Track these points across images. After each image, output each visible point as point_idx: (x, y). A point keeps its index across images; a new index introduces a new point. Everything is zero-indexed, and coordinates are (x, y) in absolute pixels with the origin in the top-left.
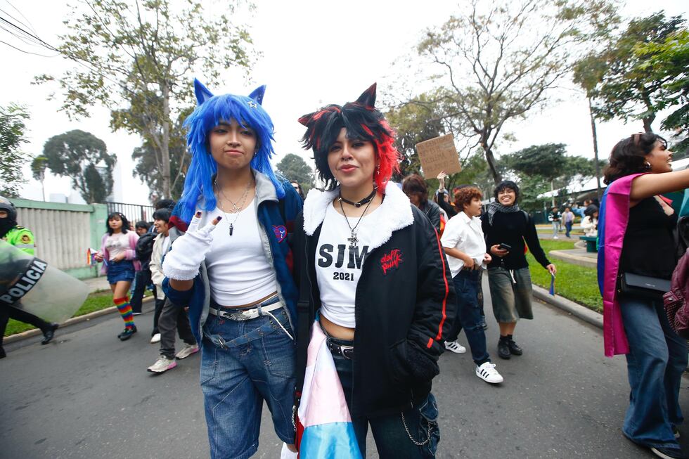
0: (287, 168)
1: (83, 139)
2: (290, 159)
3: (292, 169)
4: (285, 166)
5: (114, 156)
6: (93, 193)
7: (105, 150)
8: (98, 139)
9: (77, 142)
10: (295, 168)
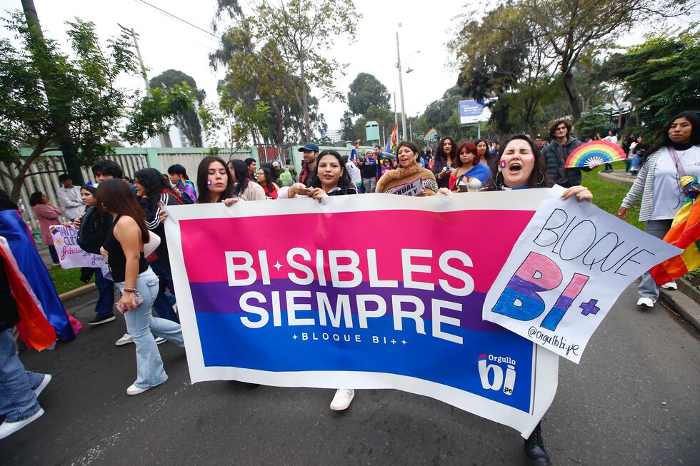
0: (360, 90)
1: (176, 77)
2: (362, 79)
3: (366, 90)
4: (359, 87)
5: (203, 91)
6: (191, 128)
7: (195, 86)
8: (187, 76)
9: (172, 82)
10: (370, 89)
